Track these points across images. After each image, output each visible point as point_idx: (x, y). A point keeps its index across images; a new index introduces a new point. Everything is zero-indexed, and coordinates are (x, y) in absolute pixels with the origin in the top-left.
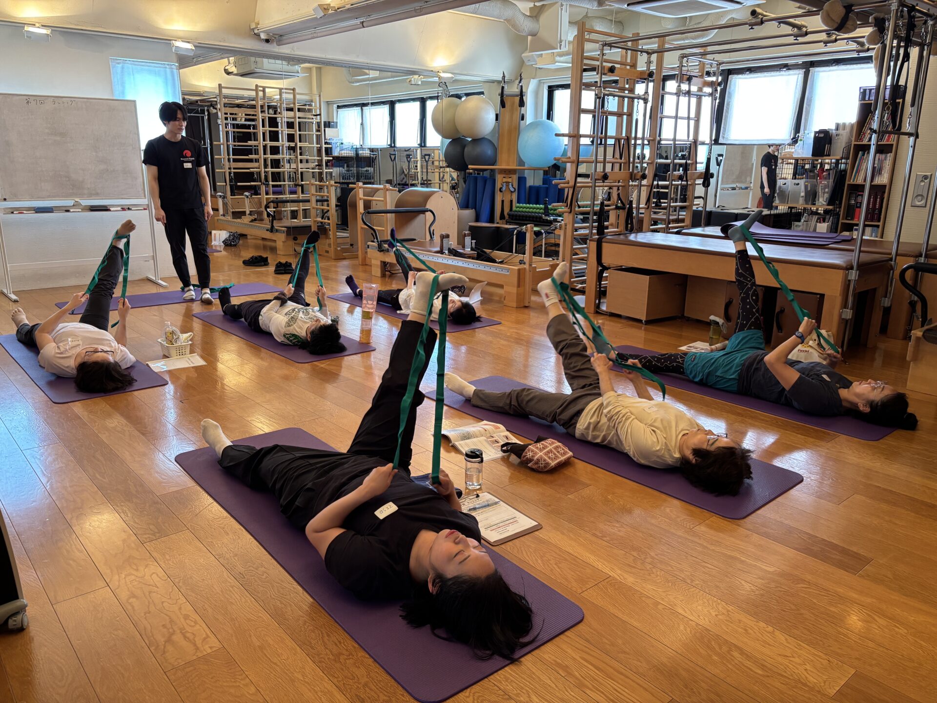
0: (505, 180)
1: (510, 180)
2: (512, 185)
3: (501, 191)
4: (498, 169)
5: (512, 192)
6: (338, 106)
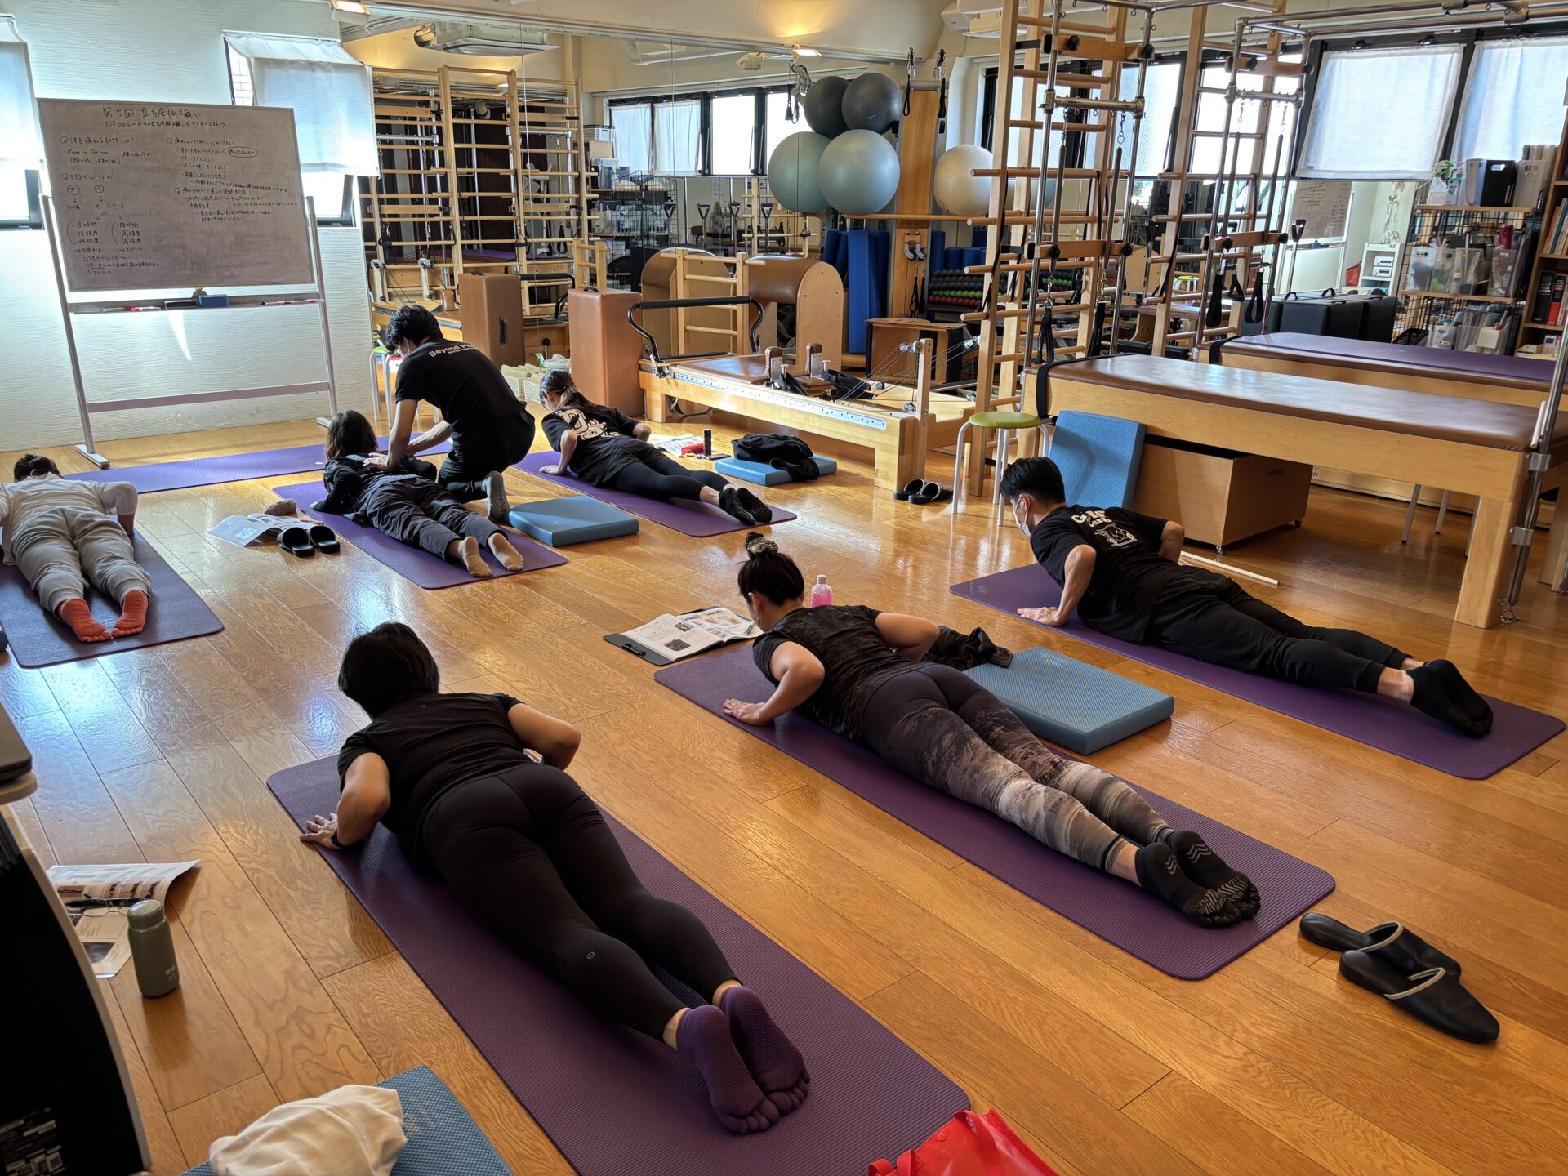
2: (921, 249)
4: (896, 220)
5: (919, 259)
6: (611, 101)
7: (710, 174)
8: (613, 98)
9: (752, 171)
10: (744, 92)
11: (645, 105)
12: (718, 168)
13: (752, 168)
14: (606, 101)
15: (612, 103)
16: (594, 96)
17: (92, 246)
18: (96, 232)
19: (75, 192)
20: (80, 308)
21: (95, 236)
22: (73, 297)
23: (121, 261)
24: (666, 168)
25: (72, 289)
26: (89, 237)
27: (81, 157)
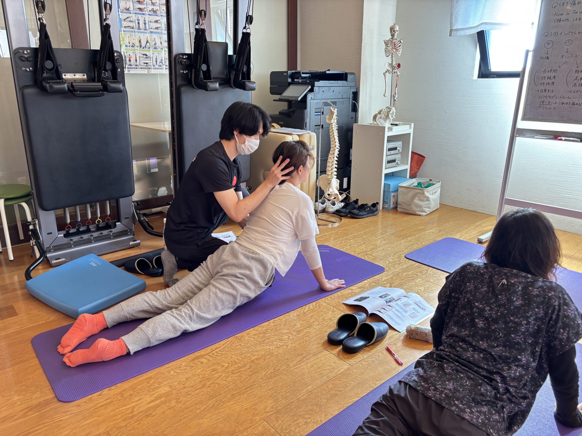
17: (548, 87)
18: (554, 77)
19: (549, 47)
20: (523, 132)
21: (553, 80)
22: (522, 124)
23: (565, 101)
25: (524, 119)
26: (549, 81)
27: (563, 18)
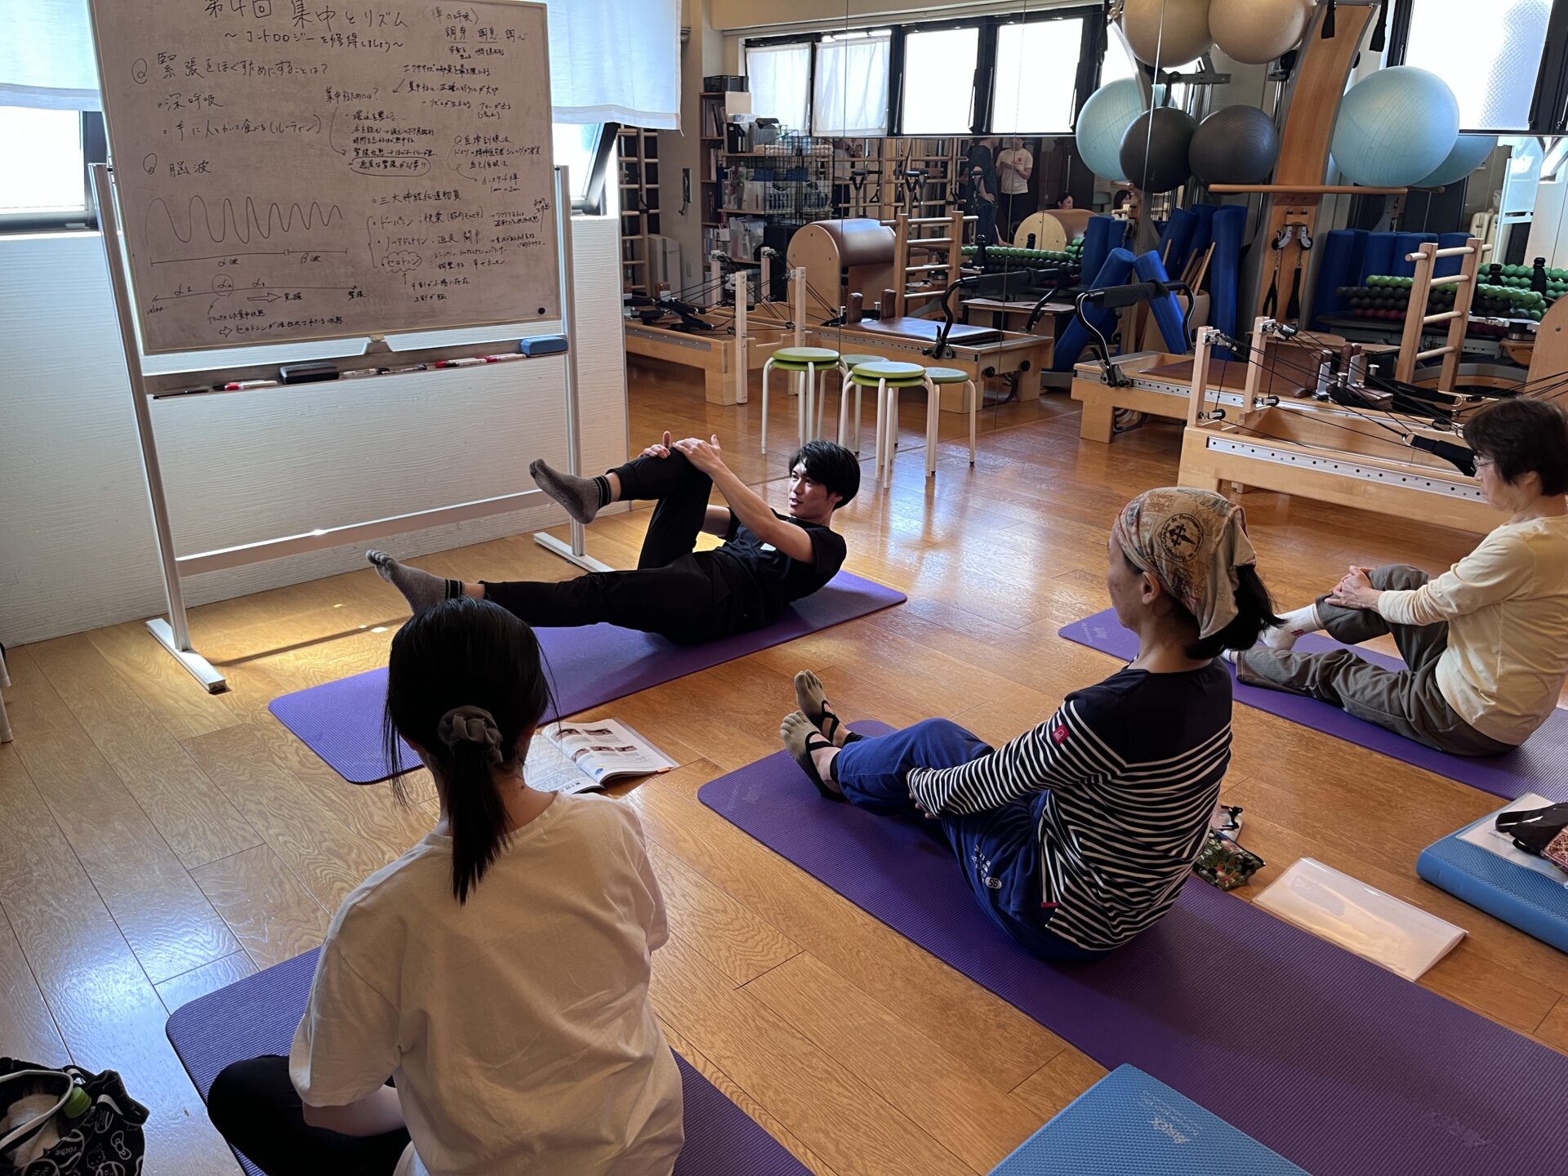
0: (1291, 219)
1: (1303, 219)
2: (1307, 232)
3: (1275, 245)
4: (1275, 192)
5: (1303, 248)
6: (747, 41)
7: (899, 133)
8: (752, 37)
9: (971, 129)
10: (964, 23)
11: (801, 45)
12: (912, 124)
13: (971, 125)
14: (742, 40)
15: (749, 44)
16: (726, 35)
22: (153, 366)
24: (832, 124)
